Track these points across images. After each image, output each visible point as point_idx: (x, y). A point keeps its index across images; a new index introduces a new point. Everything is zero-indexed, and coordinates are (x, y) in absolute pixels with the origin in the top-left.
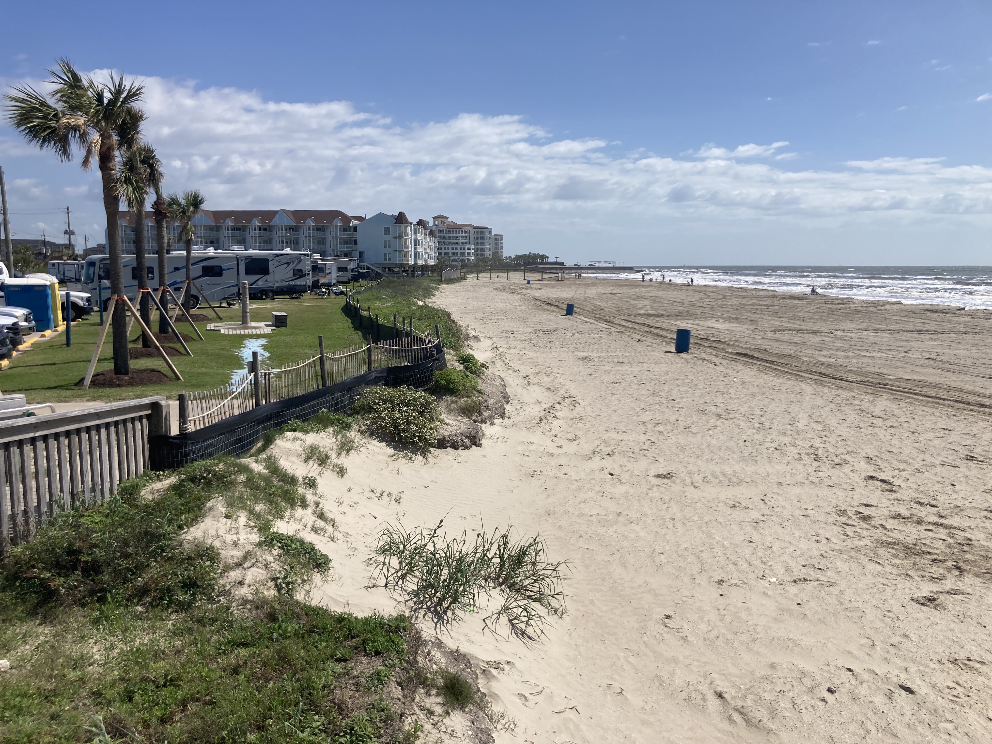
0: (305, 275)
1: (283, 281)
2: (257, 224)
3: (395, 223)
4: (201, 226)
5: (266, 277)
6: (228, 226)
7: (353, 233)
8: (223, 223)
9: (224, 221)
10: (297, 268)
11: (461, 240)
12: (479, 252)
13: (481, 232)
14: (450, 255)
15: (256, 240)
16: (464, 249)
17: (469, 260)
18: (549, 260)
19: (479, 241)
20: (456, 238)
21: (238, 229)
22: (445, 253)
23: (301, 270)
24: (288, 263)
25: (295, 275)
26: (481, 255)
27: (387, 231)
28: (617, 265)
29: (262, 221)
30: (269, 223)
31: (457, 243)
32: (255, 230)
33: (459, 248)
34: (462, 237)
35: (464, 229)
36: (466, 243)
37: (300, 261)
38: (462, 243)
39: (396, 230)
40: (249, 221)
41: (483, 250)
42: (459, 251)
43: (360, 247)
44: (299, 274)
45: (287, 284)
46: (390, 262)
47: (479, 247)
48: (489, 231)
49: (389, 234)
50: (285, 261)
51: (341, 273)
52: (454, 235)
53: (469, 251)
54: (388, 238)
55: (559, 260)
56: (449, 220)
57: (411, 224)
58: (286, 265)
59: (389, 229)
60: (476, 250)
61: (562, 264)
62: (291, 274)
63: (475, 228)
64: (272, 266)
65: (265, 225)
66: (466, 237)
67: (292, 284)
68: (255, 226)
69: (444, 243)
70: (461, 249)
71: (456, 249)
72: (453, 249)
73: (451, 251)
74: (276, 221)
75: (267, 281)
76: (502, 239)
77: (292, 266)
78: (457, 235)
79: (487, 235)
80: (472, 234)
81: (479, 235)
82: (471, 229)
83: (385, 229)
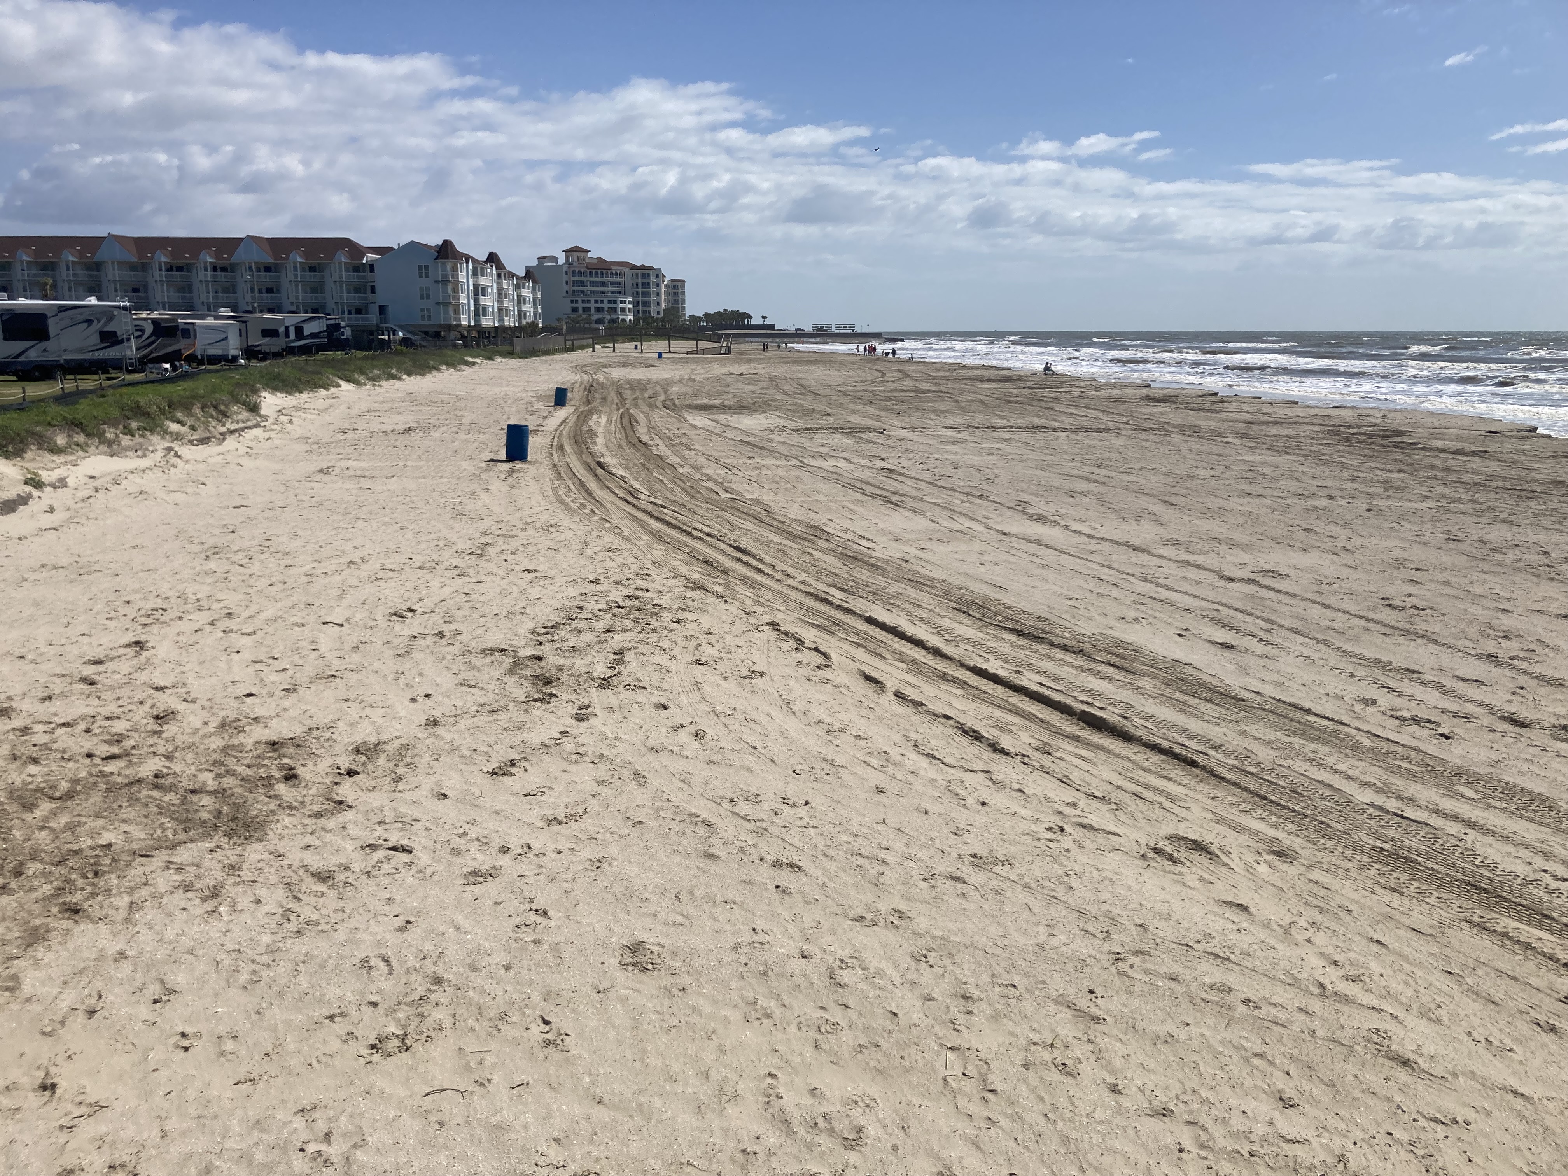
0: (122, 341)
1: (81, 350)
2: (209, 260)
3: (437, 258)
4: (113, 263)
5: (45, 344)
6: (160, 263)
7: (368, 274)
8: (152, 258)
9: (153, 254)
10: (106, 329)
11: (611, 288)
12: (641, 308)
13: (644, 275)
14: (593, 311)
15: (207, 286)
16: (615, 302)
17: (624, 320)
18: (753, 322)
19: (640, 290)
20: (603, 284)
21: (180, 269)
22: (584, 309)
23: (114, 334)
24: (89, 322)
25: (102, 340)
26: (644, 312)
27: (424, 272)
28: (858, 330)
29: (218, 254)
30: (229, 258)
31: (604, 292)
32: (206, 270)
33: (606, 300)
34: (612, 283)
35: (615, 269)
36: (620, 293)
37: (111, 318)
38: (613, 292)
39: (438, 269)
40: (195, 255)
41: (646, 304)
42: (606, 306)
43: (381, 297)
44: (109, 338)
45: (89, 356)
46: (431, 323)
47: (640, 299)
48: (656, 272)
49: (427, 276)
50: (82, 318)
51: (268, 339)
52: (599, 279)
53: (623, 306)
54: (425, 283)
55: (767, 322)
56: (590, 255)
57: (468, 258)
58: (86, 325)
59: (427, 267)
60: (636, 304)
61: (772, 327)
62: (95, 339)
63: (633, 267)
64: (53, 326)
65: (221, 263)
66: (619, 283)
67: (100, 355)
68: (206, 263)
69: (583, 292)
70: (610, 302)
71: (602, 302)
72: (596, 302)
73: (593, 306)
74: (240, 255)
75: (45, 350)
76: (683, 287)
77: (96, 326)
78: (605, 279)
79: (653, 279)
80: (628, 278)
81: (640, 281)
82: (626, 269)
83: (420, 267)
